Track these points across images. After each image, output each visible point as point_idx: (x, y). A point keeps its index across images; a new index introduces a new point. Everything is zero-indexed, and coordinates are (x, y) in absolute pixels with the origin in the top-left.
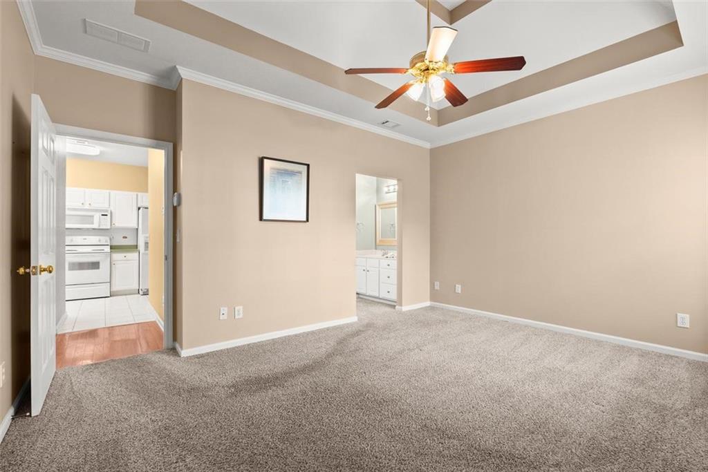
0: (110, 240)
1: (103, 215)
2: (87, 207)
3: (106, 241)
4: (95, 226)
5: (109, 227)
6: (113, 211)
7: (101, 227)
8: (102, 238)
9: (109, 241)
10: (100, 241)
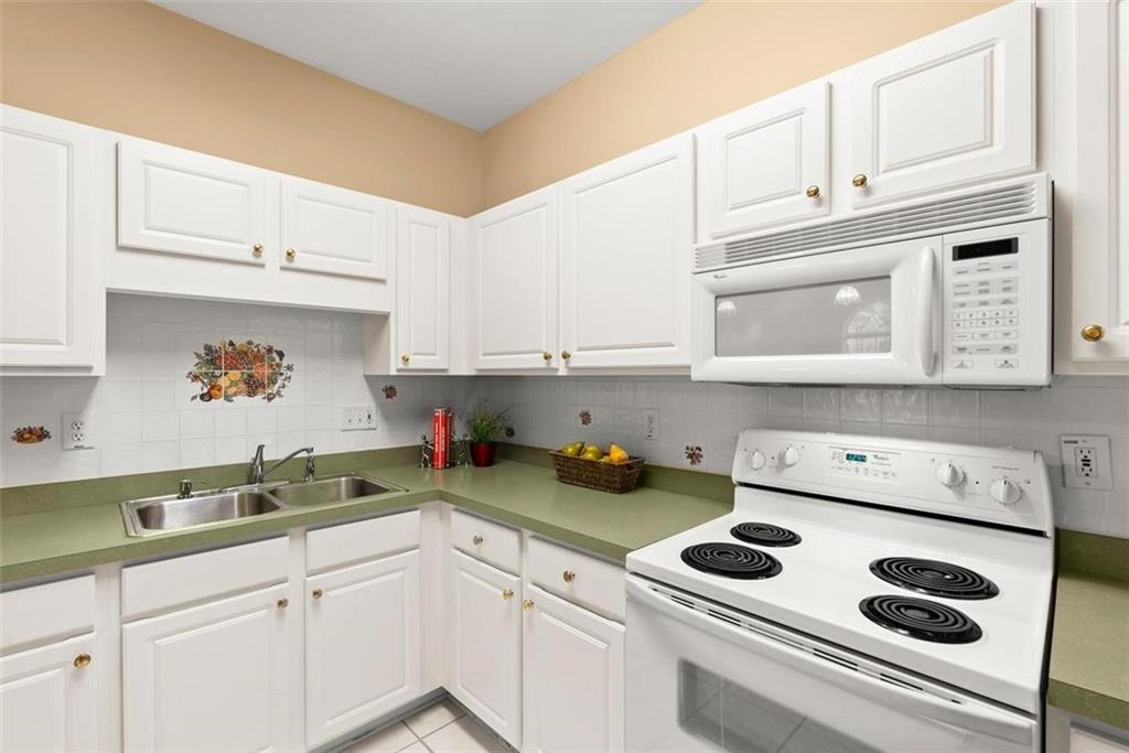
0: (1058, 477)
1: (963, 252)
2: (847, 204)
3: (1015, 495)
4: (901, 362)
5: (1032, 368)
6: (1067, 187)
7: (951, 374)
8: (969, 458)
9: (1040, 493)
10: (958, 481)
